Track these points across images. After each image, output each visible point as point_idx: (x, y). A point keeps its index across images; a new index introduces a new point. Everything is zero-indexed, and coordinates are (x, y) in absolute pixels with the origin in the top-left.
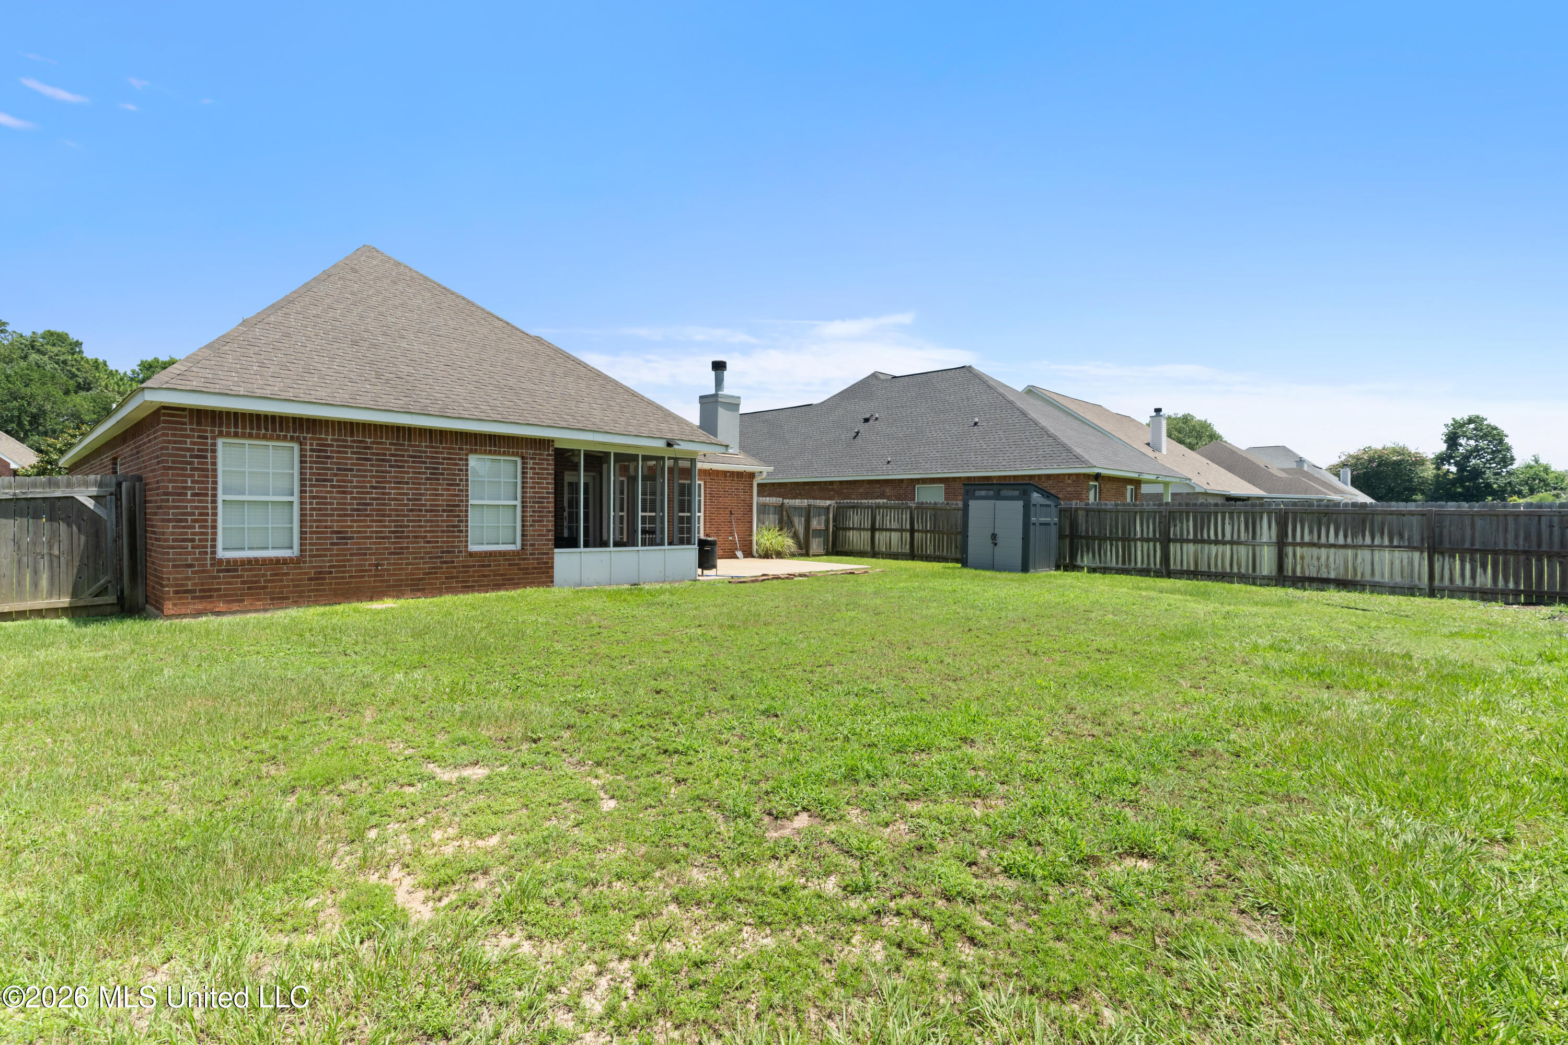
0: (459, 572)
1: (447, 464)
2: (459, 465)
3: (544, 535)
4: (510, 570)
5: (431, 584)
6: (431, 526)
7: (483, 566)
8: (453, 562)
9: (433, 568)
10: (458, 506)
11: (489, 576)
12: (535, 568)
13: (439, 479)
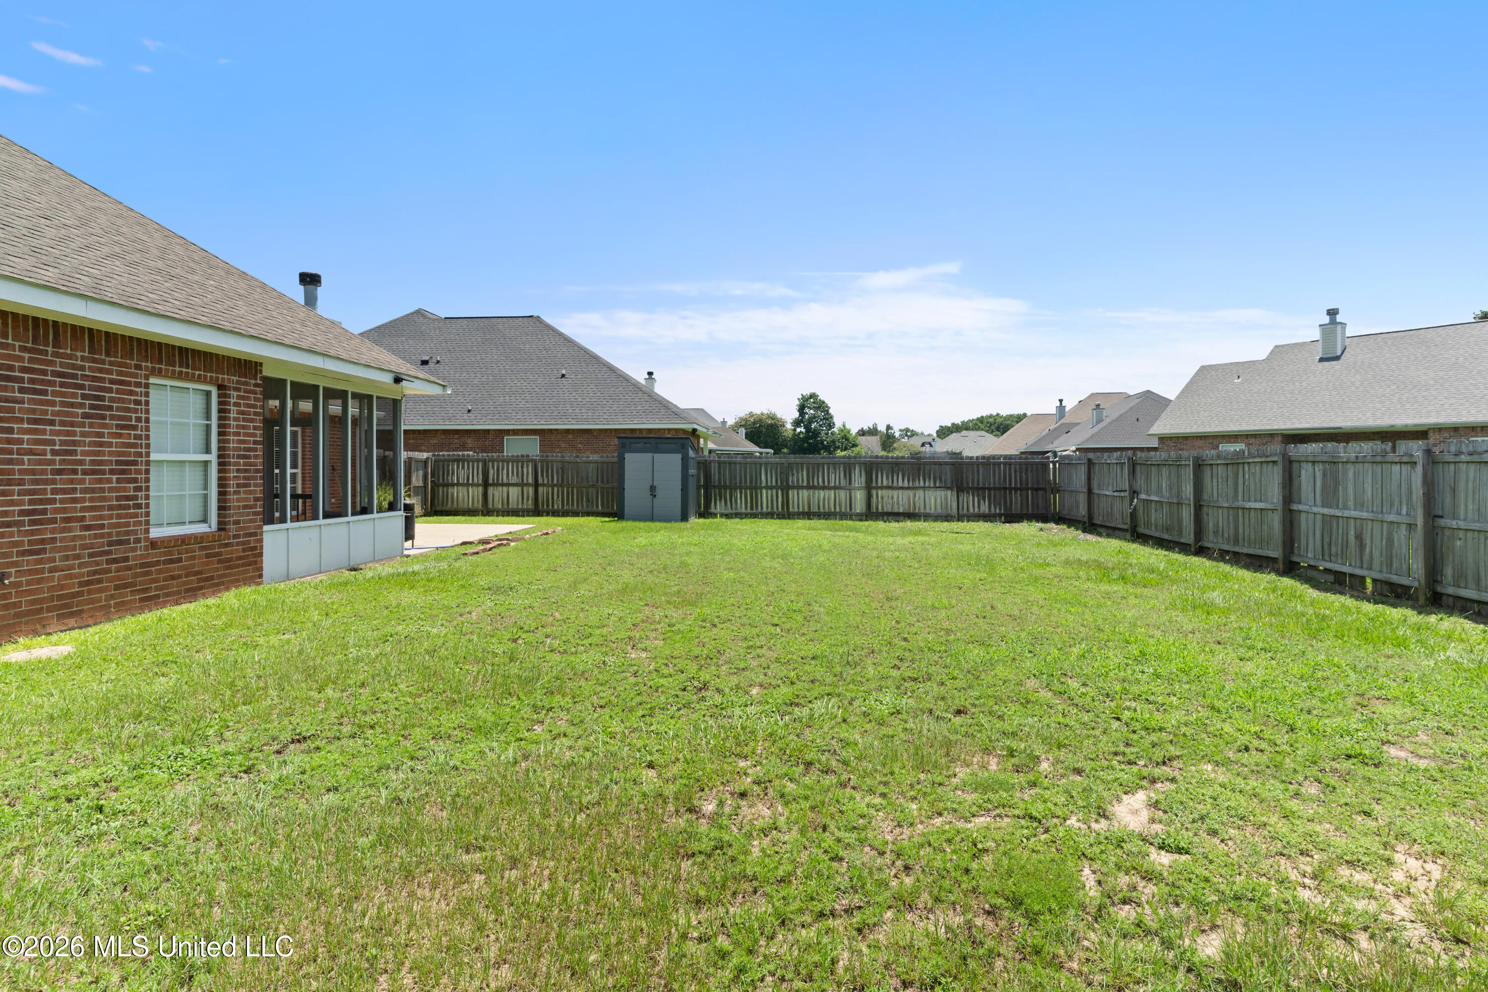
0: (136, 575)
1: (118, 391)
2: (136, 394)
3: (251, 507)
4: (207, 564)
5: (92, 601)
6: (92, 500)
7: (171, 561)
8: (126, 559)
9: (95, 572)
10: (135, 463)
11: (179, 577)
12: (240, 558)
13: (103, 417)
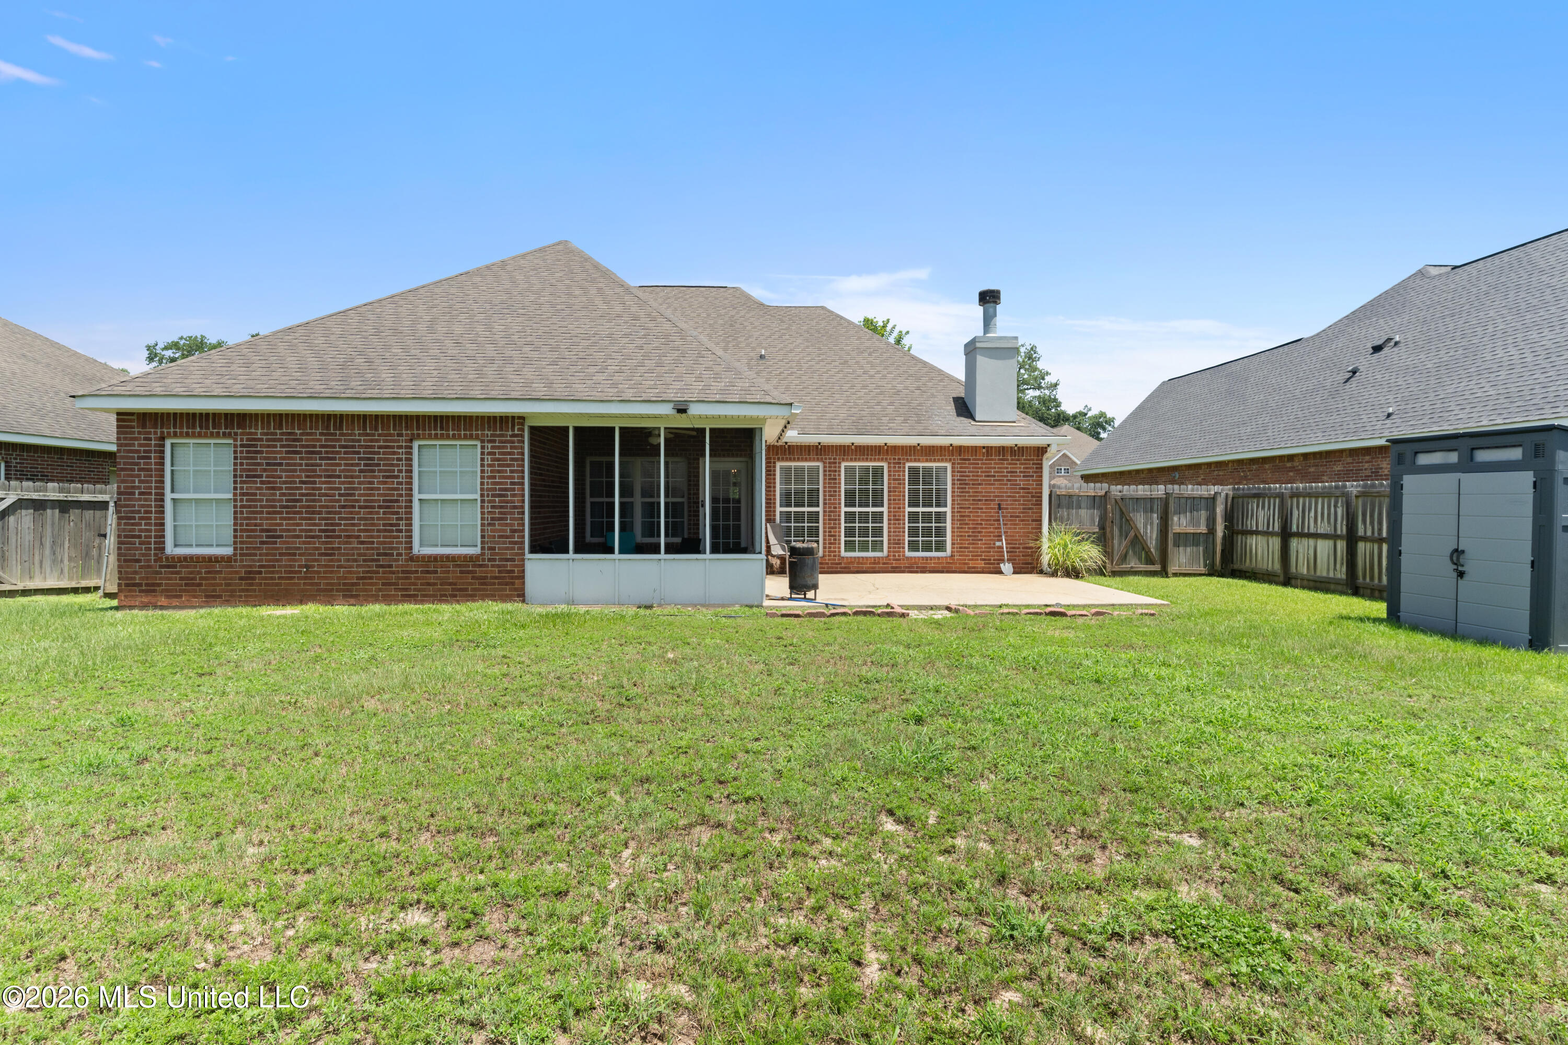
0: (399, 578)
1: (384, 453)
2: (399, 453)
3: (507, 537)
4: (461, 578)
5: (366, 590)
6: (365, 525)
7: (428, 572)
8: (391, 566)
9: (368, 572)
10: (397, 501)
11: (435, 584)
12: (496, 578)
13: (374, 471)
